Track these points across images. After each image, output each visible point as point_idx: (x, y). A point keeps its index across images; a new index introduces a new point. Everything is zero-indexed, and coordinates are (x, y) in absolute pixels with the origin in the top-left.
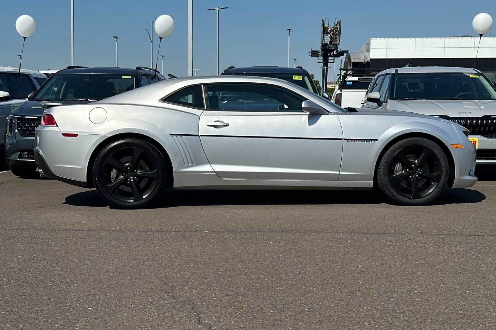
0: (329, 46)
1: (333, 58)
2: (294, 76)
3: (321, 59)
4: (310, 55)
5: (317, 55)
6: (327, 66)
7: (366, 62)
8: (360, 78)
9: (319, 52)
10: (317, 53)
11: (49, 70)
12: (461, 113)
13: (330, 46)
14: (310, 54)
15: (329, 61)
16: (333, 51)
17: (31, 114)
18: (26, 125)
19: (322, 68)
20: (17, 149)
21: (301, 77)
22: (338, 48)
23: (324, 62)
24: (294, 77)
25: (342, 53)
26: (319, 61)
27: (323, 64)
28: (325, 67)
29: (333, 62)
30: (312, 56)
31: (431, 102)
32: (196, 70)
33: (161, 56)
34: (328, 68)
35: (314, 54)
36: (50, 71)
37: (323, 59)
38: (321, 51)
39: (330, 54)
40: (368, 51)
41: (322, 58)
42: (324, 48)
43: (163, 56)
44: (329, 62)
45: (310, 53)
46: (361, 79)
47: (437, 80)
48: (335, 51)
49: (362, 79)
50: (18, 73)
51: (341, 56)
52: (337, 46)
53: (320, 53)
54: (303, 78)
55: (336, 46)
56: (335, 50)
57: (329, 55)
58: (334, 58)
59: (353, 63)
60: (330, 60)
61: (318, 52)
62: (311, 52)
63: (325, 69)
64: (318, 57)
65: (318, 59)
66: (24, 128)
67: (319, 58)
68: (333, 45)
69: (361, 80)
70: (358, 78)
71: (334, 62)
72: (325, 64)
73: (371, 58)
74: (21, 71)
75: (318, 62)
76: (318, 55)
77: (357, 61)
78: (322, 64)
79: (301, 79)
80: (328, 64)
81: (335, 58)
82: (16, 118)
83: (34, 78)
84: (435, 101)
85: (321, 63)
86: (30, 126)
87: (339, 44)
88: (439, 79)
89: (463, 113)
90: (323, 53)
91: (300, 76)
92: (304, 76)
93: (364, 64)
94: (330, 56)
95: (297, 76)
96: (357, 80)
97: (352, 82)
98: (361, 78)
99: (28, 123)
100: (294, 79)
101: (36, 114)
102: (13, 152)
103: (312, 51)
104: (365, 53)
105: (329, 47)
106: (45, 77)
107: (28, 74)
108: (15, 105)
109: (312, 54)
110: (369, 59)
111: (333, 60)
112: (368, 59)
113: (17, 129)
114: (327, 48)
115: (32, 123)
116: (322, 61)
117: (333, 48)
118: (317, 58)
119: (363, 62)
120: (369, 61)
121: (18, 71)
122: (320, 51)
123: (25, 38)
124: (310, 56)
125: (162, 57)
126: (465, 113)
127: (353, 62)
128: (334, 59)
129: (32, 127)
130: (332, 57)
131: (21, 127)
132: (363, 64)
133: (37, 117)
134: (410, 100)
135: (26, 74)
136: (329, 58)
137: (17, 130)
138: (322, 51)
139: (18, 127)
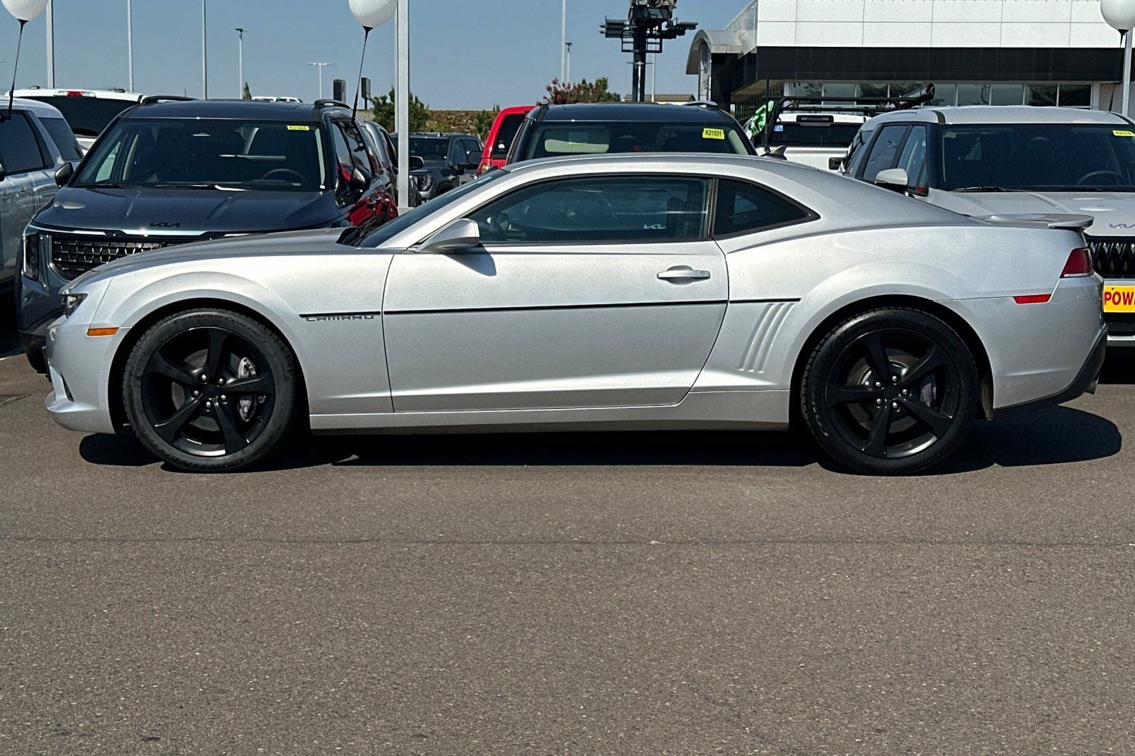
0: (649, 10)
1: (658, 40)
2: (705, 129)
3: (629, 43)
4: (602, 32)
5: (619, 32)
6: (643, 60)
7: (745, 53)
8: (801, 116)
9: (625, 26)
10: (620, 27)
11: (38, 88)
12: (1115, 227)
13: (652, 11)
14: (604, 29)
15: (650, 47)
16: (659, 22)
17: (88, 225)
18: (76, 251)
19: (632, 65)
20: (52, 312)
21: (722, 131)
22: (671, 17)
23: (637, 51)
24: (707, 132)
25: (681, 28)
26: (626, 47)
27: (635, 54)
28: (640, 63)
29: (658, 49)
30: (608, 35)
31: (1038, 198)
32: (320, 64)
33: (237, 30)
34: (647, 66)
35: (613, 29)
36: (39, 90)
37: (634, 43)
38: (631, 22)
39: (651, 31)
40: (752, 25)
41: (632, 40)
42: (639, 16)
43: (241, 30)
44: (649, 49)
45: (603, 27)
46: (803, 119)
47: (1039, 141)
48: (664, 24)
49: (806, 119)
50: (8, 108)
51: (677, 36)
52: (668, 10)
53: (627, 28)
54: (726, 134)
55: (666, 11)
56: (663, 20)
57: (648, 32)
58: (661, 41)
59: (715, 56)
60: (652, 44)
61: (623, 25)
62: (604, 24)
63: (640, 68)
64: (622, 36)
65: (623, 42)
66: (71, 258)
67: (625, 40)
68: (659, 8)
69: (804, 121)
70: (798, 116)
71: (660, 51)
72: (638, 56)
73: (758, 45)
74: (13, 104)
75: (623, 51)
76: (622, 33)
77: (724, 52)
78: (632, 54)
79: (722, 137)
80: (647, 54)
81: (664, 40)
82: (49, 233)
83: (39, 118)
84: (1043, 195)
85: (628, 51)
86: (87, 253)
87: (674, 7)
88: (1045, 139)
89: (1119, 226)
90: (636, 27)
91: (719, 130)
92: (728, 129)
93: (739, 58)
94: (652, 36)
95: (712, 130)
96: (795, 120)
97: (782, 127)
98: (805, 116)
99: (81, 248)
100: (705, 136)
101: (99, 226)
102: (43, 317)
103: (609, 24)
104: (743, 31)
105: (650, 14)
106: (59, 115)
107: (26, 111)
108: (8, 192)
109: (607, 29)
110: (754, 47)
111: (658, 46)
112: (751, 48)
113: (54, 262)
114: (646, 15)
115: (90, 247)
116: (631, 47)
117: (661, 17)
118: (620, 39)
119: (737, 54)
120: (755, 52)
121: (8, 104)
122: (628, 23)
123: (23, 22)
124: (604, 35)
125: (239, 31)
126: (1125, 226)
127: (713, 54)
128: (661, 44)
129: (91, 256)
130: (655, 37)
131: (64, 256)
132: (737, 57)
133: (103, 233)
134: (983, 190)
135: (22, 111)
136: (650, 40)
137: (51, 265)
138: (633, 23)
139: (55, 255)
